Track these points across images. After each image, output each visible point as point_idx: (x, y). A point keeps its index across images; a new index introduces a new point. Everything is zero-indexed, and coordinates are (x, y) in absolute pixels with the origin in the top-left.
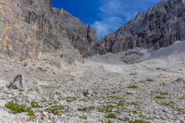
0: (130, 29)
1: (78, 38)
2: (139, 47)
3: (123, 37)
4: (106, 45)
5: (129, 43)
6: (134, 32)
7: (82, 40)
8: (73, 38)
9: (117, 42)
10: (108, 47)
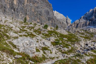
0: (86, 17)
1: (63, 23)
2: (90, 25)
3: (82, 21)
4: (75, 25)
5: (85, 24)
6: (87, 19)
7: (64, 24)
8: (61, 23)
9: (80, 24)
10: (76, 26)
